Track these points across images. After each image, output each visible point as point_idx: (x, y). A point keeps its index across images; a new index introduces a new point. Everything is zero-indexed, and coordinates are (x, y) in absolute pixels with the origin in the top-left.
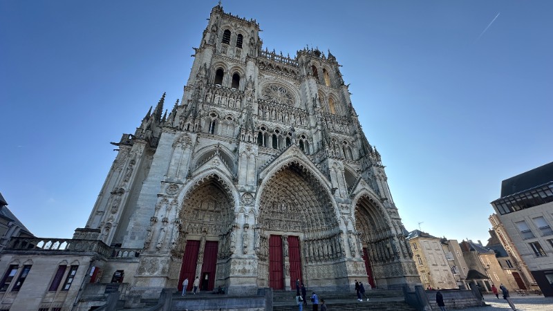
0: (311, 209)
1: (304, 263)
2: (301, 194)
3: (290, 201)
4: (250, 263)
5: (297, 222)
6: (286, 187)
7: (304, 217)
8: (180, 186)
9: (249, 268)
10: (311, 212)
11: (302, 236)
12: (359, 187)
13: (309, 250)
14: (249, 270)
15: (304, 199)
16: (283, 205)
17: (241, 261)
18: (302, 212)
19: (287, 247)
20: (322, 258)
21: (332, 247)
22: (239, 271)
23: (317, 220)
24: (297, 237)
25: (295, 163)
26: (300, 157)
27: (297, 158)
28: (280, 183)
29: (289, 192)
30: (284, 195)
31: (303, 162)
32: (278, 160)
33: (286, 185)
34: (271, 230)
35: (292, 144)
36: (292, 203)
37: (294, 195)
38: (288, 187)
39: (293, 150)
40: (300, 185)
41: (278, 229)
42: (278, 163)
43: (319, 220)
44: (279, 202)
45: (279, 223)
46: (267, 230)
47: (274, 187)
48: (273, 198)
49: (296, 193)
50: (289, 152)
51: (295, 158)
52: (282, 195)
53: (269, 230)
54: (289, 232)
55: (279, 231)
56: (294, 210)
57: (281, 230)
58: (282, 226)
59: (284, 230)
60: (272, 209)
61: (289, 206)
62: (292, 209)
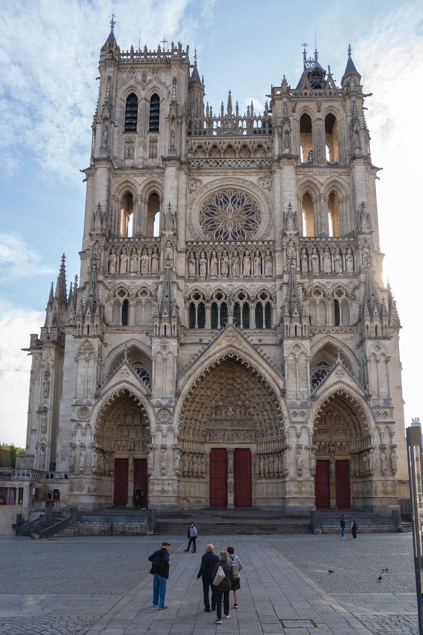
0: (265, 413)
2: (252, 393)
3: (238, 403)
4: (169, 484)
5: (248, 431)
6: (232, 385)
7: (258, 424)
8: (90, 408)
9: (168, 489)
10: (266, 418)
11: (254, 448)
12: (332, 379)
13: (259, 466)
14: (168, 491)
15: (257, 400)
16: (230, 409)
17: (160, 482)
18: (256, 417)
19: (230, 462)
20: (272, 475)
22: (158, 491)
24: (248, 450)
25: (230, 356)
26: (239, 345)
27: (234, 349)
28: (221, 381)
29: (237, 391)
30: (231, 395)
31: (242, 354)
32: (205, 356)
33: (232, 382)
34: (212, 443)
35: (228, 327)
36: (243, 405)
37: (245, 395)
38: (235, 384)
39: (228, 336)
40: (249, 381)
41: (221, 441)
42: (203, 362)
43: (274, 428)
44: (223, 405)
45: (222, 434)
46: (207, 443)
47: (212, 388)
48: (214, 402)
49: (247, 392)
50: (221, 340)
51: (231, 348)
52: (229, 396)
53: (209, 443)
54: (236, 443)
55: (222, 443)
56: (245, 414)
57: (225, 441)
58: (227, 436)
59: (229, 442)
60: (214, 415)
61: (238, 410)
62: (243, 413)
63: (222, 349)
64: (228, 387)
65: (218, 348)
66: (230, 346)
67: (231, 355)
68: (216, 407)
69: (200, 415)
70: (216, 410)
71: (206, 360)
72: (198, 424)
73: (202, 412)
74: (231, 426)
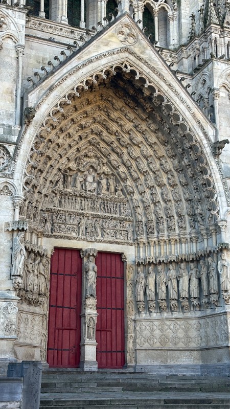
0: (158, 190)
1: (131, 315)
2: (136, 152)
3: (106, 169)
5: (121, 220)
6: (99, 134)
7: (140, 210)
10: (159, 198)
11: (131, 254)
13: (146, 286)
15: (144, 165)
16: (90, 179)
18: (136, 196)
19: (92, 276)
20: (174, 303)
21: (199, 279)
23: (170, 217)
24: (120, 255)
25: (124, 69)
26: (141, 53)
27: (132, 58)
28: (83, 123)
29: (105, 146)
30: (92, 154)
31: (146, 69)
32: (79, 58)
33: (101, 128)
34: (56, 237)
35: (121, 17)
36: (113, 174)
37: (120, 155)
38: (105, 133)
39: (122, 33)
40: (134, 129)
41: (74, 235)
42: (78, 68)
43: (176, 218)
44: (79, 170)
45: (76, 222)
46: (48, 236)
47: (66, 133)
48: (64, 160)
49: (125, 151)
50: (110, 37)
51: (126, 55)
52: (89, 154)
53: (51, 237)
54: (101, 242)
55: (75, 239)
56: (116, 191)
57: (80, 235)
58: (83, 227)
59: (88, 239)
60: (60, 186)
61: (104, 182)
62: (112, 188)
63: (111, 53)
64: (91, 137)
65: (104, 49)
66: (126, 50)
67: (126, 67)
68: (65, 171)
69: (41, 180)
70: (65, 177)
71: (84, 65)
72: (36, 196)
73: (44, 174)
74: (93, 209)
